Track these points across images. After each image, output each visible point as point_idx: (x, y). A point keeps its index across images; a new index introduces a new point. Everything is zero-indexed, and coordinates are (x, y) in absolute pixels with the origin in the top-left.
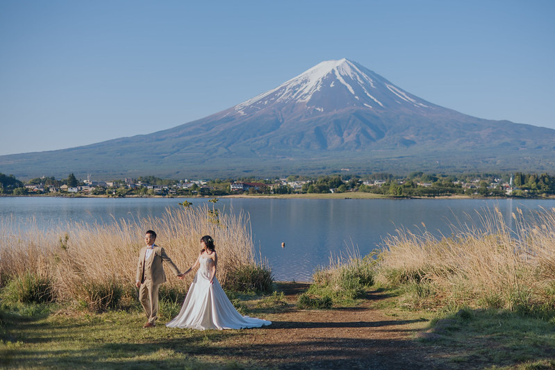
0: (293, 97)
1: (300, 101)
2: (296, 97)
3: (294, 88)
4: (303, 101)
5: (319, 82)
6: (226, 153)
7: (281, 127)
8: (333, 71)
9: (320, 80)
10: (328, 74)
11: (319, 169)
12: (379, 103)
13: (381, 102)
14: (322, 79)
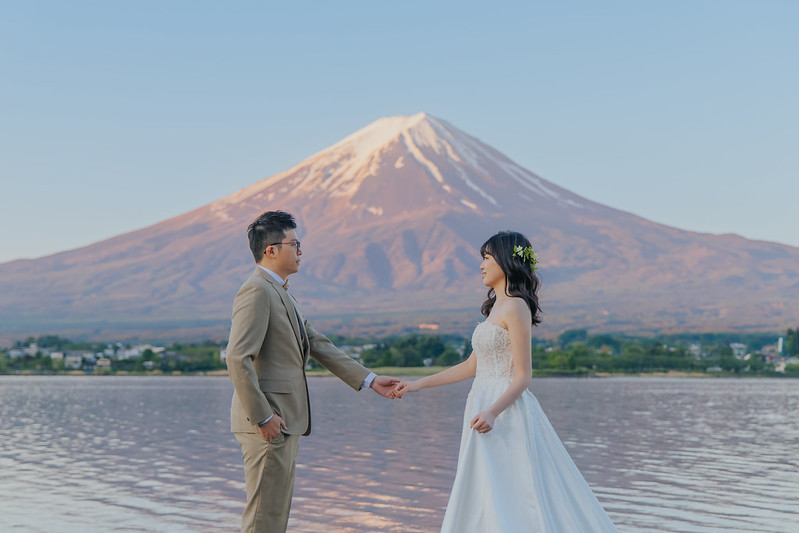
0: (324, 186)
1: (337, 194)
2: (329, 186)
4: (343, 194)
5: (373, 157)
6: (192, 295)
8: (401, 137)
9: (377, 154)
10: (392, 144)
11: (377, 324)
12: (490, 198)
13: (493, 197)
14: (381, 152)
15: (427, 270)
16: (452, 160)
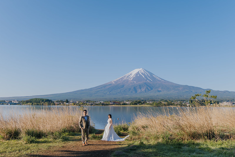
1: (130, 79)
3: (128, 76)
7: (124, 87)
9: (135, 74)
10: (137, 72)
11: (135, 98)
12: (151, 80)
15: (142, 90)
16: (146, 74)
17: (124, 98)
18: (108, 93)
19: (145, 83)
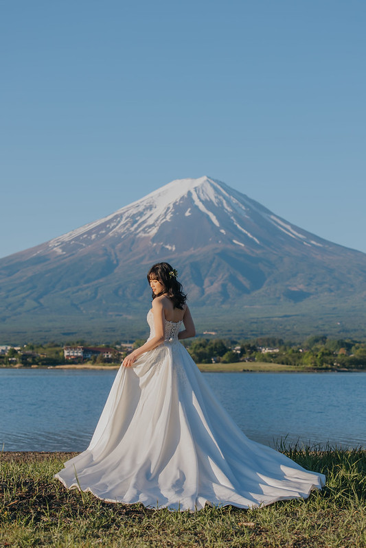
0: (132, 229)
1: (142, 235)
2: (136, 229)
3: (134, 216)
4: (147, 235)
5: (169, 208)
6: (35, 308)
7: (116, 271)
8: (189, 193)
9: (171, 206)
10: (182, 198)
12: (254, 238)
13: (257, 238)
14: (174, 204)
15: (208, 291)
16: (227, 210)
17: (113, 330)
18: (30, 303)
19: (223, 255)
